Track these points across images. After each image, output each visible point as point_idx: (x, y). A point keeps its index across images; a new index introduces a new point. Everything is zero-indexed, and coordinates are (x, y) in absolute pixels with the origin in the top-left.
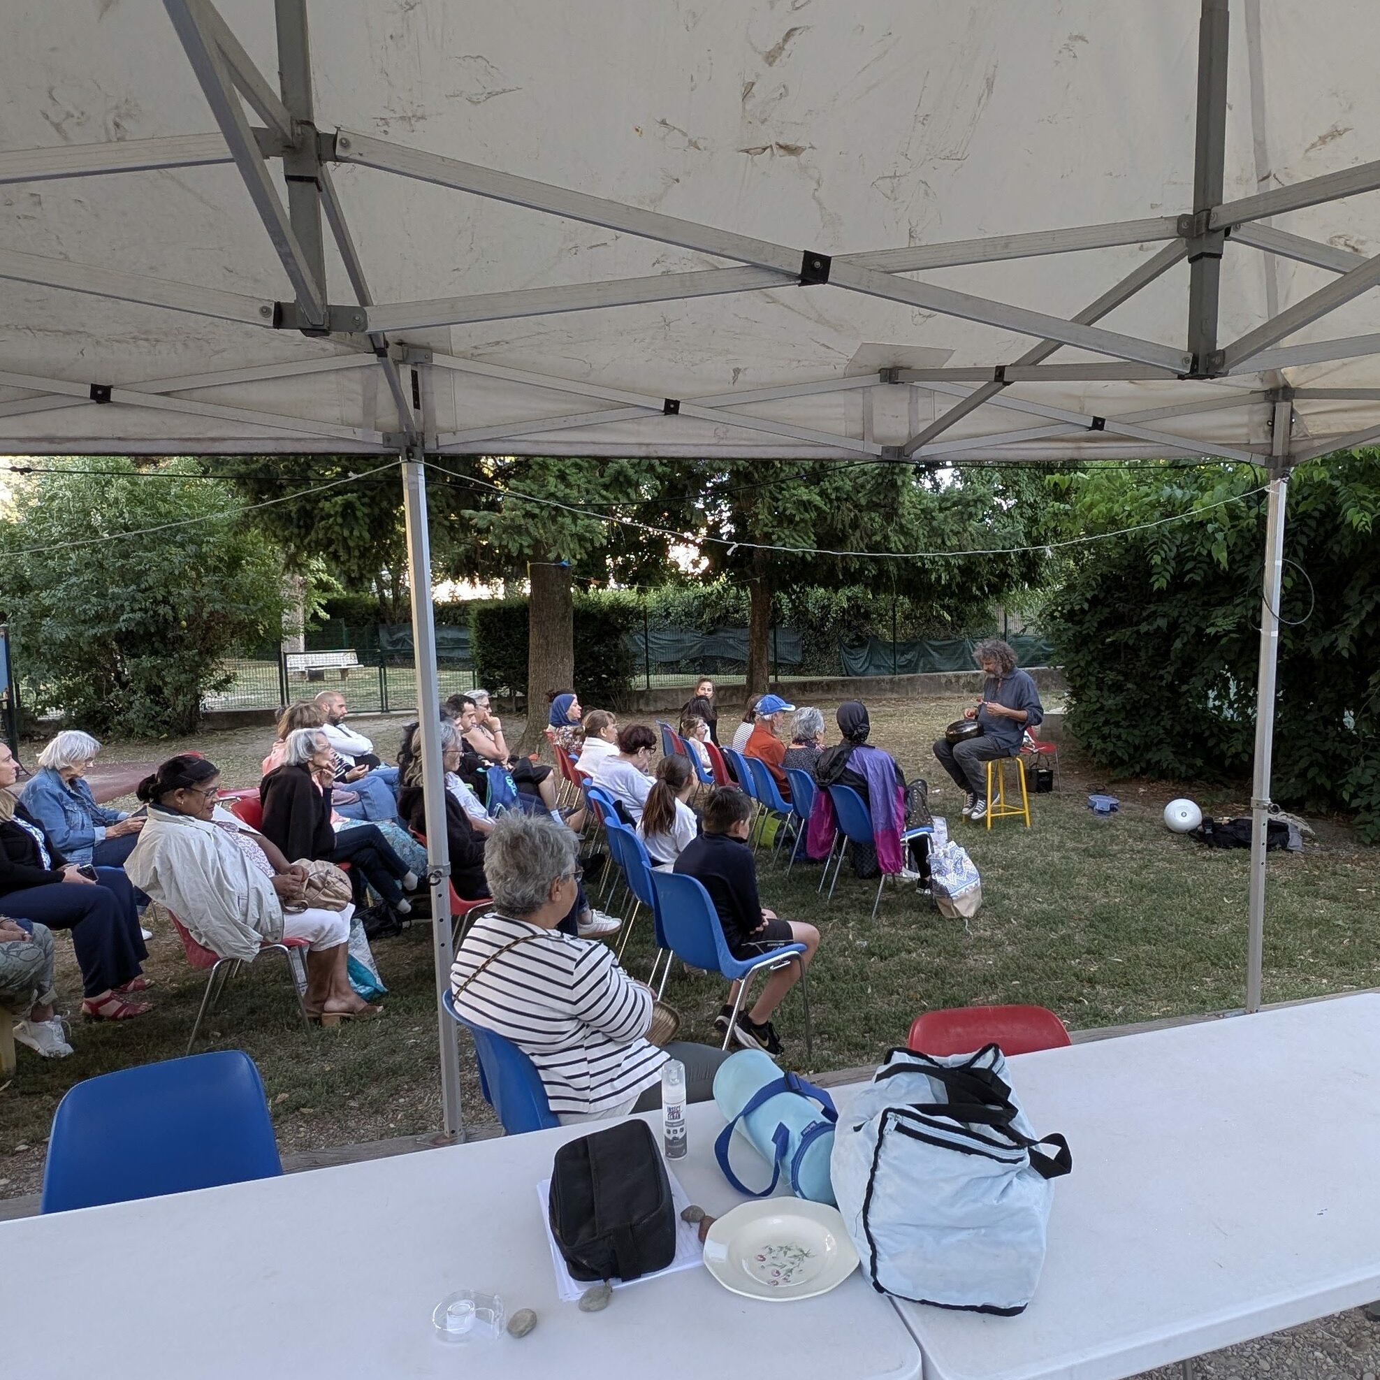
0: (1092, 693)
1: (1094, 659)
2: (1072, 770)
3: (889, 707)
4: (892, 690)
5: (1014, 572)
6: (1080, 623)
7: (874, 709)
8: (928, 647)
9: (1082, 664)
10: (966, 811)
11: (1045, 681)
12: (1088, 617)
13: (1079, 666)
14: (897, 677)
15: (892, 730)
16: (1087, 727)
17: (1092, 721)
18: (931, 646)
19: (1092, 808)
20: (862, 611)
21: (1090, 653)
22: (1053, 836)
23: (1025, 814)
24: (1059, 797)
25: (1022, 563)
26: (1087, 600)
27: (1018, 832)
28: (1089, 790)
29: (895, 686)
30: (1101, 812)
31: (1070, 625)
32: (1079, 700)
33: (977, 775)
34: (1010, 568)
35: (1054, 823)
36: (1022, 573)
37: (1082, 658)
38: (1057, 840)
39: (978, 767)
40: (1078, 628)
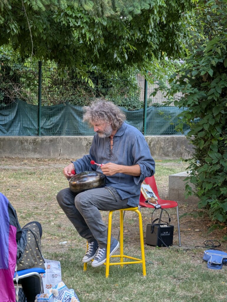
0: (214, 155)
1: (217, 124)
2: (193, 227)
3: (30, 166)
4: (35, 151)
5: (154, 42)
6: (206, 89)
7: (15, 167)
8: (73, 112)
9: (206, 128)
10: (86, 259)
11: (179, 149)
12: (213, 84)
13: (203, 130)
14: (40, 138)
15: (29, 186)
16: (208, 187)
17: (213, 181)
18: (76, 111)
19: (206, 261)
20: (11, 73)
21: (214, 118)
22: (165, 285)
23: (141, 265)
24: (177, 251)
25: (161, 33)
26: (212, 67)
27: (134, 281)
28: (206, 246)
29: (37, 146)
30: (214, 265)
31: (196, 90)
32: (203, 162)
33: (97, 224)
34: (150, 38)
35: (169, 273)
36: (161, 43)
37: (207, 122)
38: (169, 288)
39: (98, 216)
40: (203, 93)
